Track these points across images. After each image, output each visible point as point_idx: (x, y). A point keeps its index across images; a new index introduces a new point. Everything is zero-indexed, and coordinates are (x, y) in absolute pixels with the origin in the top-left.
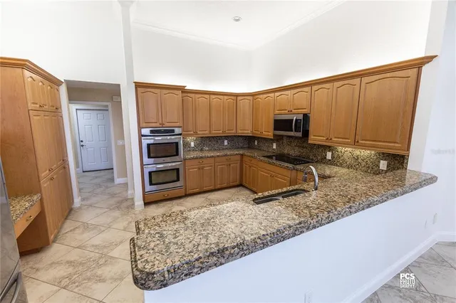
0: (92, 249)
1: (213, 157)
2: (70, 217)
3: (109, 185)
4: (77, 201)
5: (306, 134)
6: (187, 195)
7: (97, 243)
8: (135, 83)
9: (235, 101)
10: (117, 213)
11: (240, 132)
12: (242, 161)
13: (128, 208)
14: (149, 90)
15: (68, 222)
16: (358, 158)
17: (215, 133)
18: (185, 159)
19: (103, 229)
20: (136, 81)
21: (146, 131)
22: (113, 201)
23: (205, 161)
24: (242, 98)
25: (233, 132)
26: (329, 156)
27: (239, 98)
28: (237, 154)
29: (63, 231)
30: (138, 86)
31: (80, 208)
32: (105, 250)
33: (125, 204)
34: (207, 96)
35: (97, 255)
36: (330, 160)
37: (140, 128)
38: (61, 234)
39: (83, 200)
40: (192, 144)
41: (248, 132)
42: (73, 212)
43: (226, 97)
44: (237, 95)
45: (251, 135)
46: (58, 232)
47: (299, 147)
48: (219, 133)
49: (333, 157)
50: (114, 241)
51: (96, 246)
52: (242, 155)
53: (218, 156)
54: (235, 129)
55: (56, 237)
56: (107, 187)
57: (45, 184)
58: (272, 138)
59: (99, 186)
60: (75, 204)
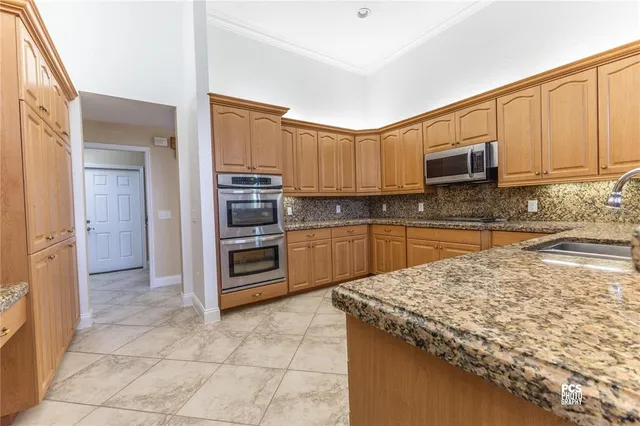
0: (139, 406)
1: (329, 227)
2: (74, 347)
3: (140, 289)
4: (86, 316)
5: (493, 174)
6: (291, 295)
7: (145, 392)
8: (210, 94)
9: (352, 144)
10: (170, 333)
11: (362, 191)
12: (370, 233)
13: (189, 321)
14: (232, 110)
15: (71, 356)
16: (594, 202)
17: (326, 191)
18: (287, 231)
19: (150, 362)
20: (211, 91)
21: (225, 179)
22: (154, 314)
23: (318, 234)
24: (364, 137)
25: (350, 192)
26: (533, 206)
27: (358, 138)
28: (363, 224)
29: (65, 374)
30: (216, 101)
31: (93, 330)
32: (168, 405)
33: (180, 318)
34: (313, 133)
35: (154, 417)
36: (535, 213)
37: (216, 174)
38: (59, 380)
39: (96, 315)
40: (290, 211)
41: (376, 191)
42: (79, 338)
43: (341, 136)
44: (354, 134)
45: (379, 194)
46: (55, 377)
47: (470, 201)
48: (332, 192)
49: (541, 207)
50: (180, 383)
51: (144, 399)
52: (370, 225)
53: (336, 226)
54: (353, 185)
55: (49, 389)
56: (138, 294)
57: (37, 265)
58: (423, 191)
59: (121, 292)
60: (81, 323)
